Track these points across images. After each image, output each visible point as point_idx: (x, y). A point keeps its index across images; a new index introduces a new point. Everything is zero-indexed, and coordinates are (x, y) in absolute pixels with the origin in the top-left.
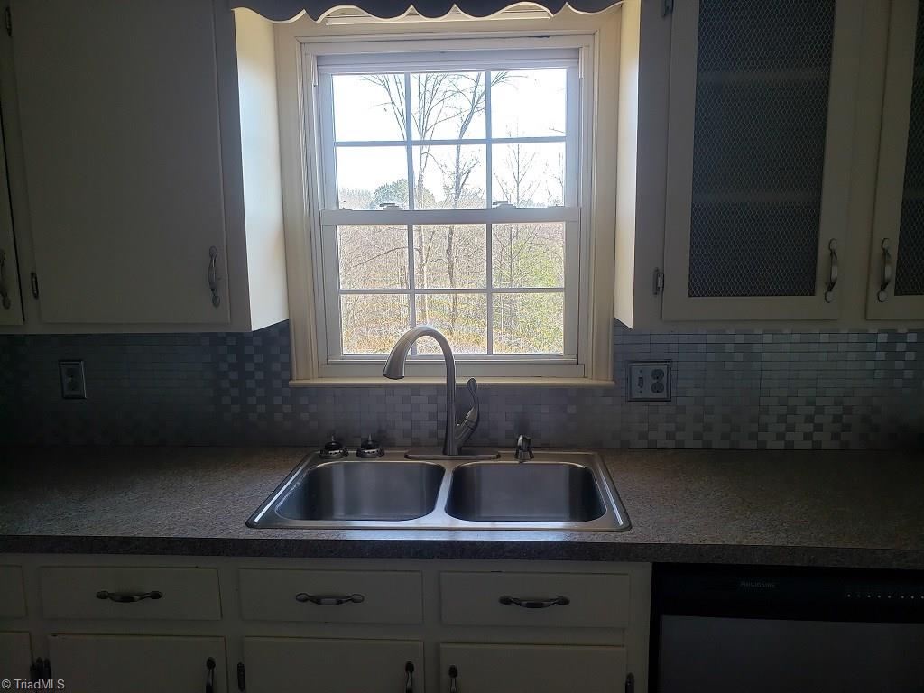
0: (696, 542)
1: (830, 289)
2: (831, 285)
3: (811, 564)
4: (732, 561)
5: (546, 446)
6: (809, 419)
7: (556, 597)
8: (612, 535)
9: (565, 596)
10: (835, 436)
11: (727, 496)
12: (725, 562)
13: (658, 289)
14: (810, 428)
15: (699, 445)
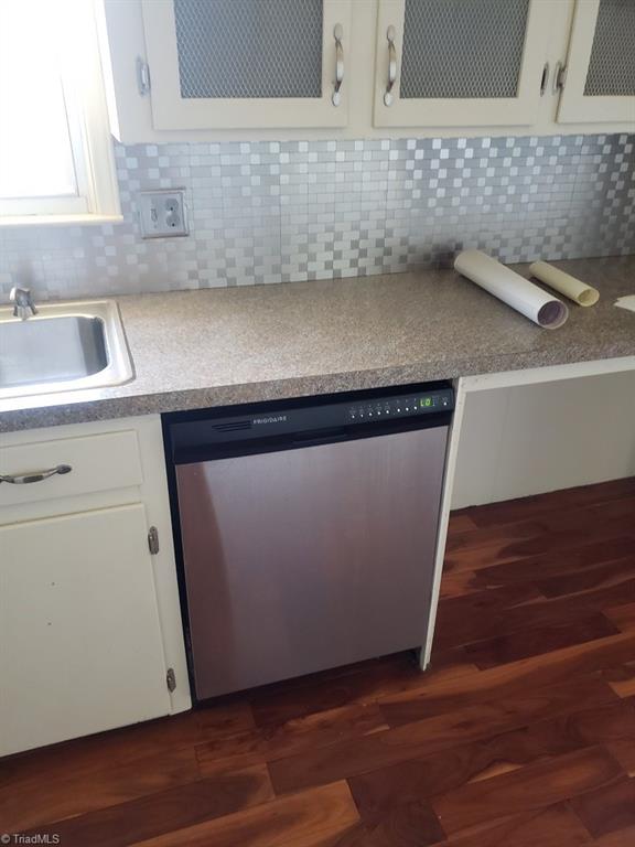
0: (204, 385)
1: (337, 89)
2: (338, 84)
3: (319, 393)
4: (243, 401)
5: (56, 299)
6: (329, 247)
7: (55, 467)
8: (111, 389)
9: (66, 464)
10: (354, 263)
11: (244, 333)
12: (236, 403)
13: (145, 88)
14: (329, 256)
15: (223, 283)
